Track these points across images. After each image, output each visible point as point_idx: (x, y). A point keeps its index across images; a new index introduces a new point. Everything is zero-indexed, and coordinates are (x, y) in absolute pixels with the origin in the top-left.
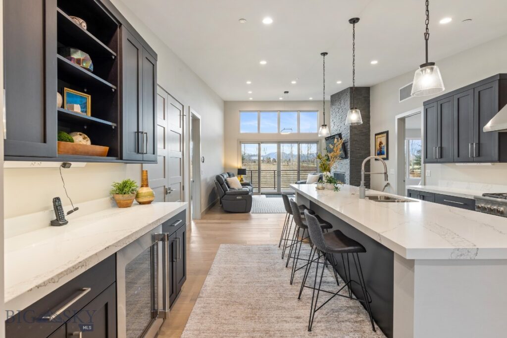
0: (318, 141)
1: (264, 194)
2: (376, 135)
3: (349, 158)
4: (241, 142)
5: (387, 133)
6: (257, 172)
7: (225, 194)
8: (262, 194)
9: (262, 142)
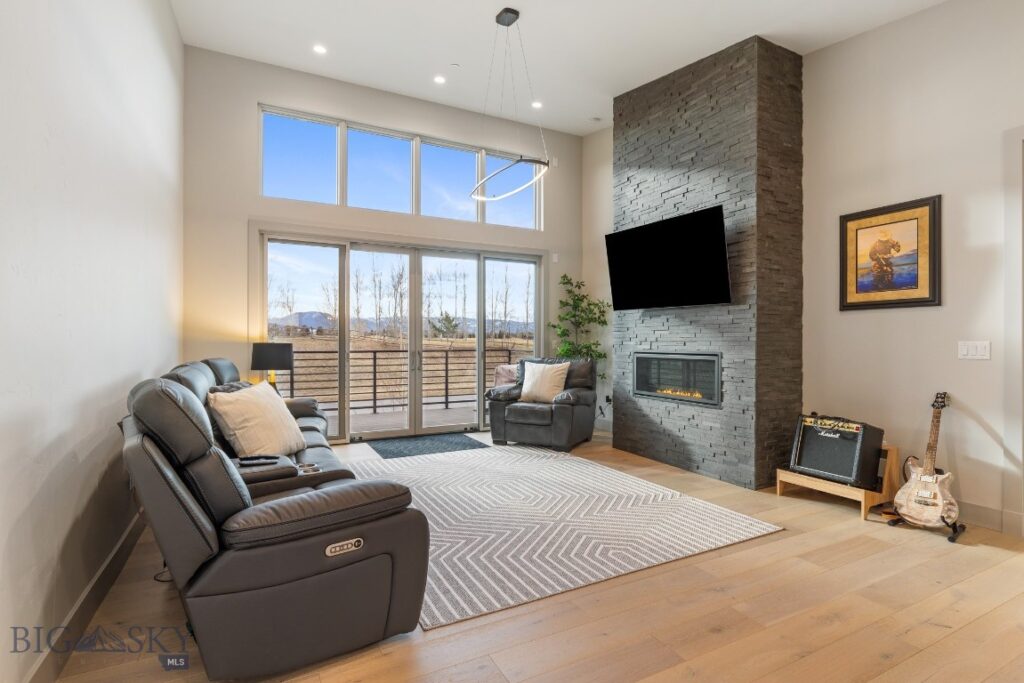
0: (540, 257)
1: (361, 440)
2: (845, 220)
3: (753, 301)
4: (266, 236)
5: (934, 204)
6: (337, 356)
7: (223, 547)
8: (353, 441)
9: (355, 244)
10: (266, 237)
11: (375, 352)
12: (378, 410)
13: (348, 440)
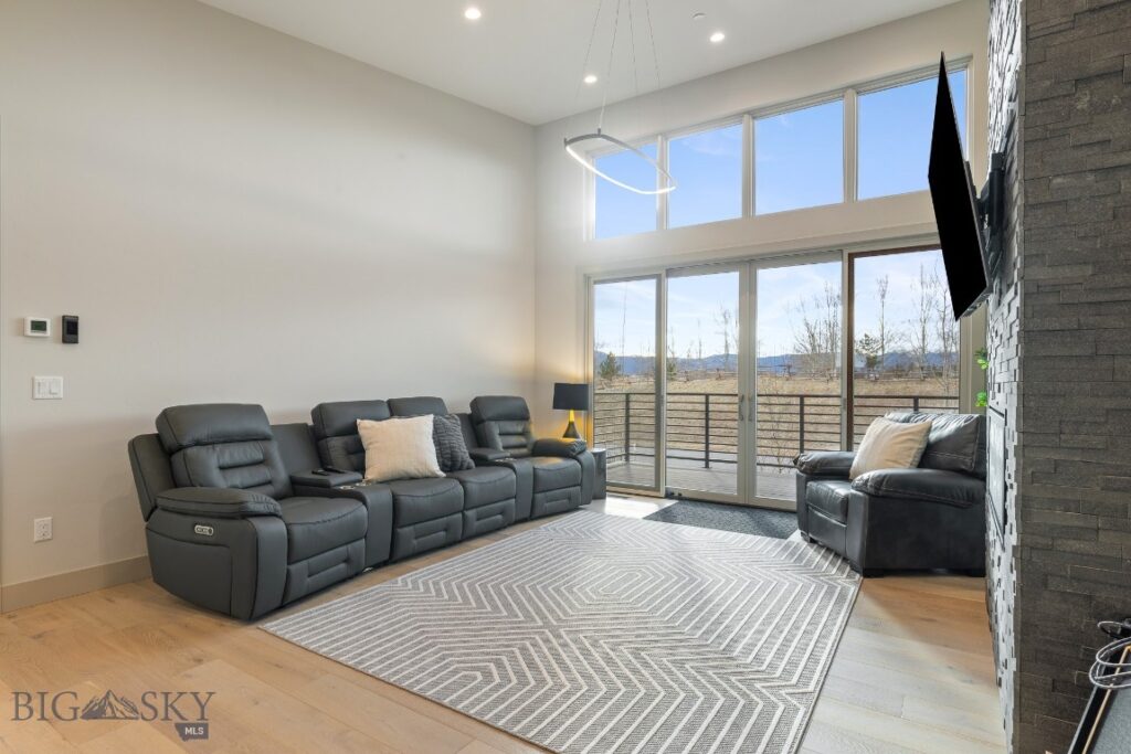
7: (157, 506)
9: (672, 271)
10: (592, 280)
11: (707, 396)
12: (711, 464)
13: (663, 493)
